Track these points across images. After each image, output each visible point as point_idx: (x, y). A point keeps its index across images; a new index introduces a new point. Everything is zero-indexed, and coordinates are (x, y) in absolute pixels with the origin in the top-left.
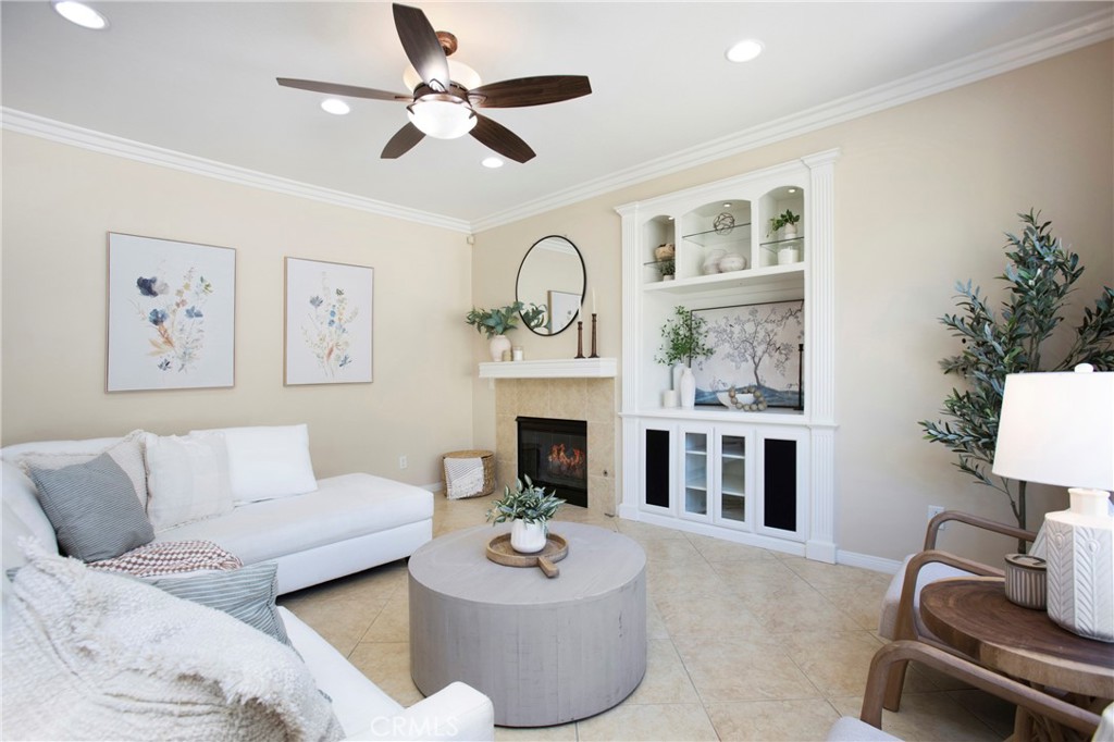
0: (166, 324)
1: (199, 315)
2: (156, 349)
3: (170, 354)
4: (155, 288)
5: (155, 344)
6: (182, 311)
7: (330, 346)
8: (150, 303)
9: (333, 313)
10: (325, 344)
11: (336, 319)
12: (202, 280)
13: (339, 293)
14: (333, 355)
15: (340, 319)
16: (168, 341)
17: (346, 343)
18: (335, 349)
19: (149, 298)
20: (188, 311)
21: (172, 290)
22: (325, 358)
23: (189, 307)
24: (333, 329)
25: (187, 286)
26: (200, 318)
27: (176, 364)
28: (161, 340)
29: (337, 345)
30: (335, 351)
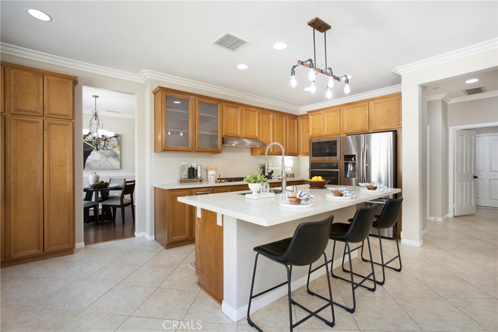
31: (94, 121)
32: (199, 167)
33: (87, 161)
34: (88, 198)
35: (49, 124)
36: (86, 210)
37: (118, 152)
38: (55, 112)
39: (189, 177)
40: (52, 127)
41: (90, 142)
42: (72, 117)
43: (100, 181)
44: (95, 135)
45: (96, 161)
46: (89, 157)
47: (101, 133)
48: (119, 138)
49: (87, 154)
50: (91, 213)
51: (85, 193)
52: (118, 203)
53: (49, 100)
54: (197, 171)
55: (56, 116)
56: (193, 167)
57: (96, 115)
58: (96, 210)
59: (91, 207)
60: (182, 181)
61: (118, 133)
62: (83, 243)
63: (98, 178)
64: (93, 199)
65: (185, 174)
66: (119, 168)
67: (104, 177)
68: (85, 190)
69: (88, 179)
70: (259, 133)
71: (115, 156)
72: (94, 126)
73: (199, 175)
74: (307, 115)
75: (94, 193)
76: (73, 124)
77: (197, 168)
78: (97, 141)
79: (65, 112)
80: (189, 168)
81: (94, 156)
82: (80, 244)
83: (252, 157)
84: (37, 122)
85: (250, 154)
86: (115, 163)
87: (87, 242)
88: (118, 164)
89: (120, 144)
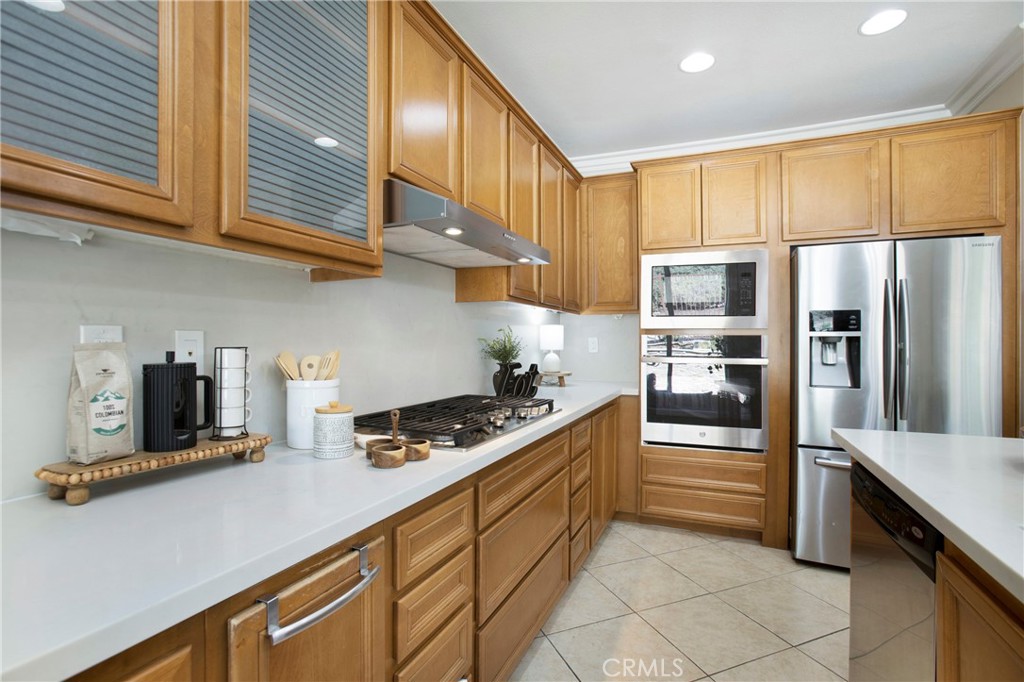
32: (231, 360)
54: (210, 385)
56: (181, 358)
65: (112, 420)
73: (230, 417)
77: (217, 367)
80: (149, 371)
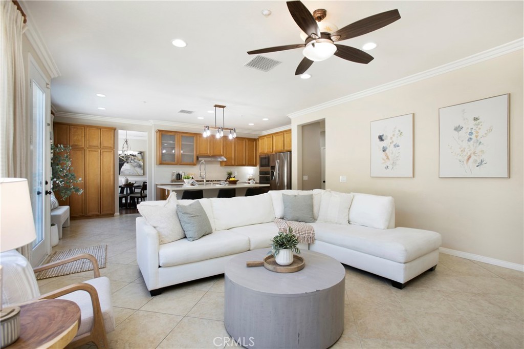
0: (387, 151)
1: (398, 146)
2: (383, 161)
3: (389, 163)
4: (383, 138)
5: (384, 160)
6: (392, 145)
7: (469, 154)
8: (383, 144)
9: (471, 134)
10: (465, 153)
11: (473, 137)
12: (399, 131)
13: (476, 119)
14: (471, 160)
15: (476, 136)
16: (388, 158)
17: (482, 151)
18: (472, 156)
19: (382, 142)
20: (394, 145)
21: (389, 138)
22: (465, 162)
23: (394, 143)
24: (472, 142)
25: (394, 135)
26: (398, 148)
27: (390, 167)
28: (385, 158)
29: (474, 153)
30: (473, 157)
31: (125, 145)
32: (183, 174)
33: (122, 170)
34: (122, 192)
35: (103, 152)
36: (121, 199)
37: (142, 164)
38: (105, 145)
39: (177, 179)
40: (104, 153)
41: (123, 157)
42: (113, 148)
43: (129, 182)
44: (126, 153)
45: (127, 170)
46: (123, 167)
47: (129, 153)
48: (142, 154)
49: (121, 165)
50: (124, 201)
51: (120, 189)
52: (139, 195)
53: (103, 140)
54: (181, 175)
55: (105, 147)
56: (179, 173)
57: (126, 141)
58: (126, 200)
59: (123, 197)
60: (172, 181)
61: (142, 150)
62: (119, 213)
63: (127, 180)
64: (125, 193)
65: (175, 177)
66: (142, 174)
67: (132, 180)
68: (120, 187)
69: (122, 181)
70: (223, 152)
71: (140, 166)
72: (125, 149)
74: (258, 139)
75: (125, 189)
76: (114, 151)
78: (127, 157)
79: (110, 146)
80: (177, 174)
81: (126, 167)
82: (117, 214)
83: (221, 168)
84: (98, 151)
85: (219, 165)
86: (140, 171)
87: (121, 213)
88: (142, 172)
89: (143, 158)
